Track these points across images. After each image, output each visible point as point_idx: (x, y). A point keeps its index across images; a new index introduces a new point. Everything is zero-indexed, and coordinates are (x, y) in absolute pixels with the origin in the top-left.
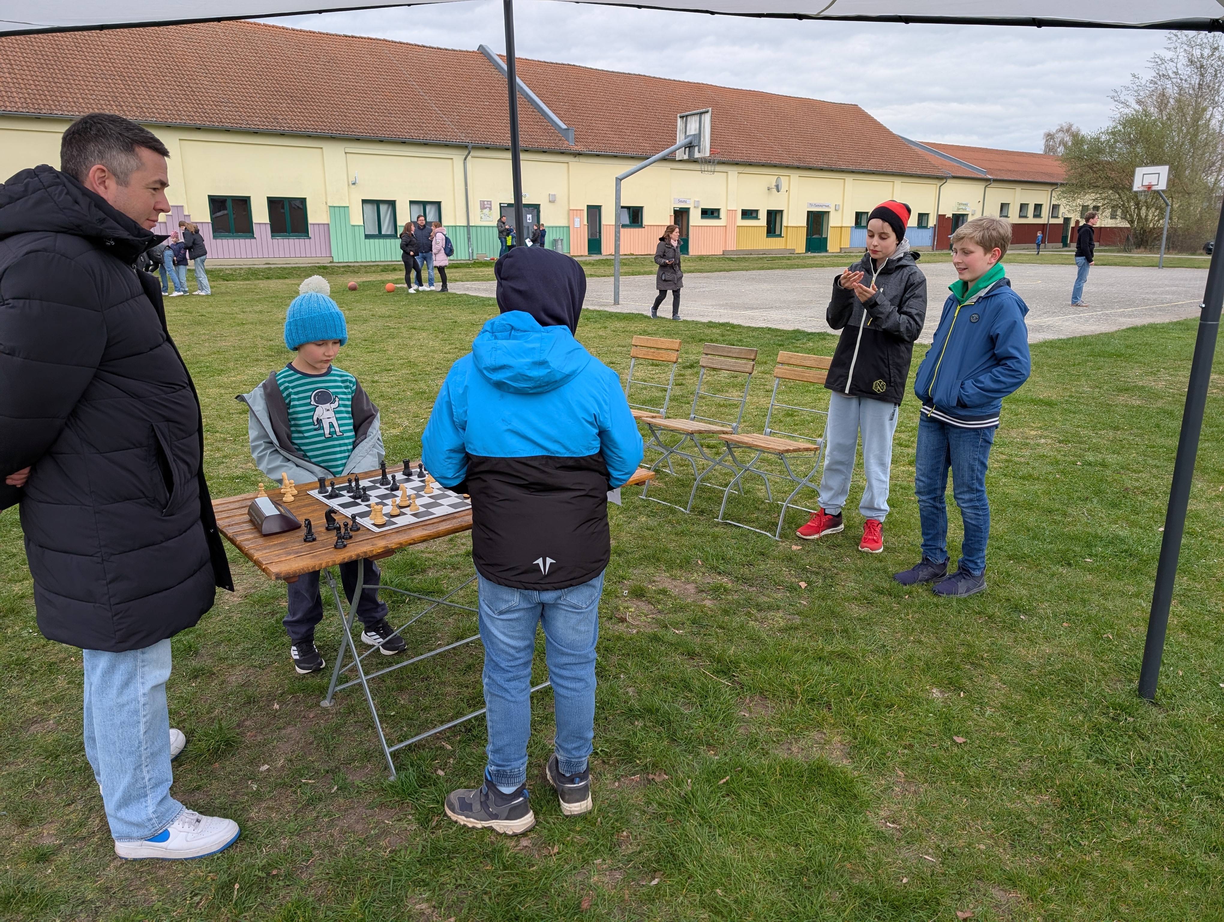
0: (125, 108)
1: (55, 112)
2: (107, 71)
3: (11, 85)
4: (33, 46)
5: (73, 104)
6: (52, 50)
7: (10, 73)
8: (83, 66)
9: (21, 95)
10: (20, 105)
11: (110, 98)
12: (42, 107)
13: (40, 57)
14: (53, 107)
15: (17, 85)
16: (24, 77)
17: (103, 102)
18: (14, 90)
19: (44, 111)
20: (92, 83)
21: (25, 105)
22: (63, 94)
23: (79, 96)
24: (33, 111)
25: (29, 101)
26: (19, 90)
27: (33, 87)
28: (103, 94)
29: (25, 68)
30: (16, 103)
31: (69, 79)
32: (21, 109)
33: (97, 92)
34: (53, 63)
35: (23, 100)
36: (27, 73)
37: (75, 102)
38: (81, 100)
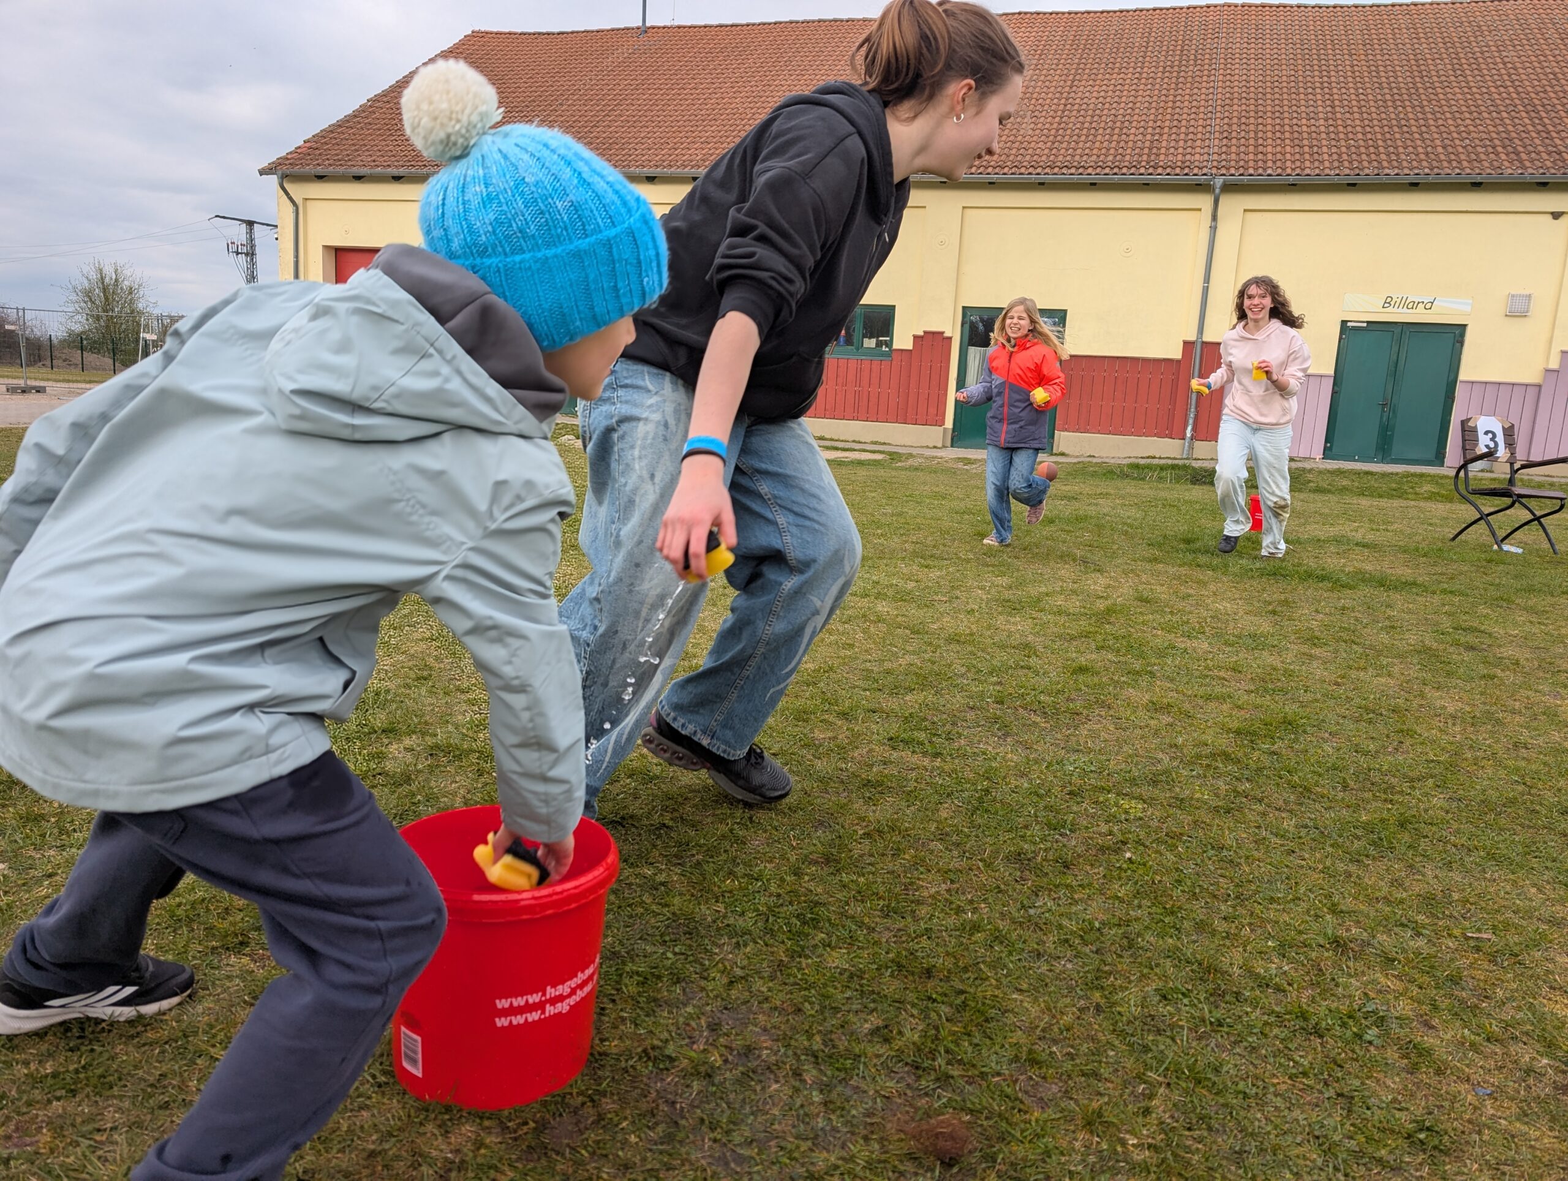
0: (1524, 156)
1: (1387, 171)
2: (1503, 100)
3: (1324, 136)
4: (1379, 77)
5: (1422, 156)
6: (1409, 79)
7: (1326, 120)
8: (1460, 96)
9: (1334, 150)
10: (1327, 164)
11: (1497, 142)
12: (1365, 164)
13: (1387, 91)
14: (1385, 164)
15: (1333, 136)
16: (1349, 122)
17: (1479, 149)
18: (1324, 142)
19: (1367, 171)
20: (1468, 122)
21: (1336, 164)
22: (1409, 143)
23: (1438, 142)
24: (1347, 171)
25: (1345, 157)
26: (1333, 143)
27: (1360, 136)
28: (1484, 136)
29: (1355, 109)
30: (1322, 162)
31: (1426, 120)
32: (1327, 171)
33: (1473, 135)
34: (1405, 97)
35: (1335, 157)
36: (1357, 116)
37: (1427, 154)
38: (1440, 150)
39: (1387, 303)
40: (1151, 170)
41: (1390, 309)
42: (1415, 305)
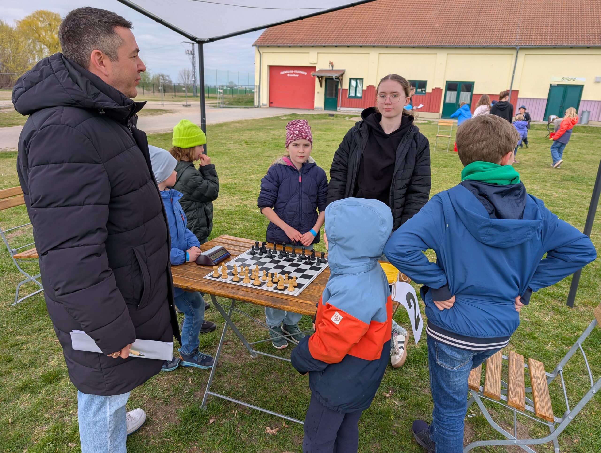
1: (564, 44)
19: (559, 44)
25: (554, 39)
39: (563, 79)
40: (500, 44)
41: (564, 81)
42: (570, 79)
